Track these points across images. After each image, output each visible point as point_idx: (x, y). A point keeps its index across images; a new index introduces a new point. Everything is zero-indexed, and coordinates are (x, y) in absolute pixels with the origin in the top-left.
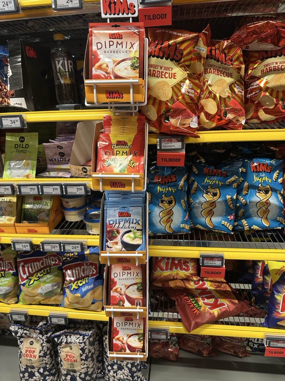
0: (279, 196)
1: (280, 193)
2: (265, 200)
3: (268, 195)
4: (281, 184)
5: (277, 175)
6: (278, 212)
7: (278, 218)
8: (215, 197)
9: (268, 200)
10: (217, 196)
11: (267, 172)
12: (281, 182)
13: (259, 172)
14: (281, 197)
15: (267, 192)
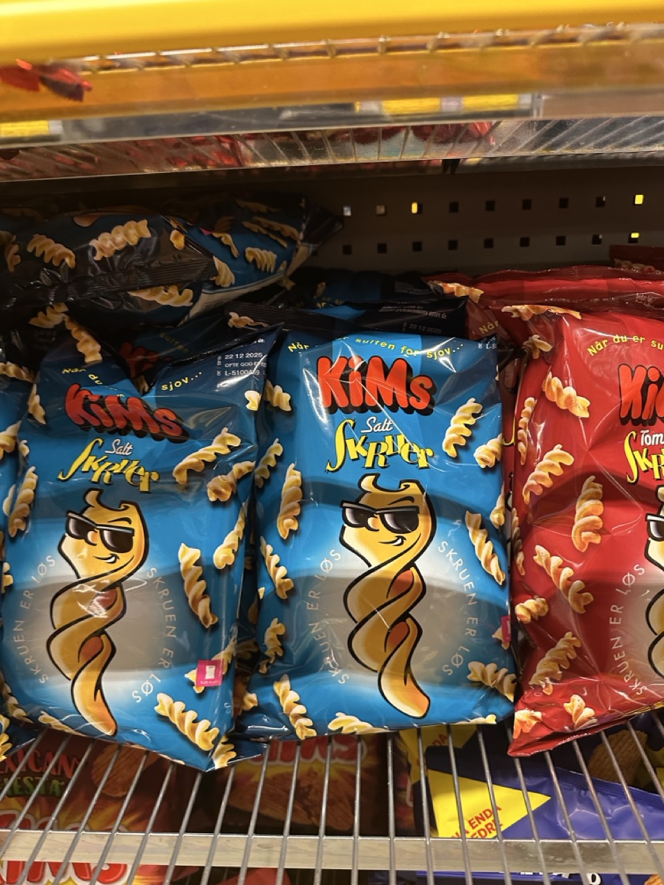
0: (478, 538)
1: (485, 525)
2: (394, 568)
3: (410, 537)
4: (487, 470)
5: (472, 421)
6: (471, 632)
7: (475, 666)
8: (123, 558)
9: (412, 564)
10: (134, 551)
11: (409, 410)
12: (492, 460)
13: (363, 409)
14: (488, 547)
15: (404, 520)
